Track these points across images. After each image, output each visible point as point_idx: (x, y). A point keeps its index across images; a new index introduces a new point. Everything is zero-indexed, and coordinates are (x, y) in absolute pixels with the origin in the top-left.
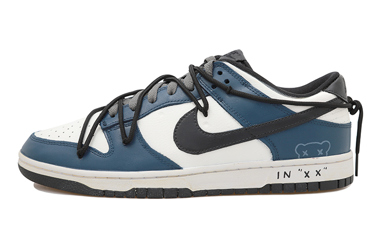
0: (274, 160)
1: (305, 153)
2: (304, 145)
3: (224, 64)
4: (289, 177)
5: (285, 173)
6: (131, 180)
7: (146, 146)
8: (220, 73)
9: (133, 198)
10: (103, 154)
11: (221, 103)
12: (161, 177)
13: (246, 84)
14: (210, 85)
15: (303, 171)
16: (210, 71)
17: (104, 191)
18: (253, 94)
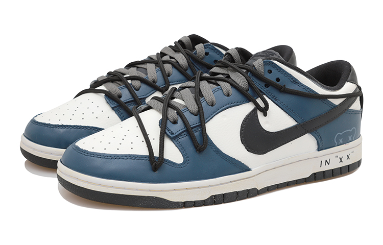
0: (319, 151)
1: (341, 141)
2: (341, 134)
3: (273, 63)
4: (329, 164)
5: (326, 161)
6: (210, 188)
7: (218, 151)
8: (270, 72)
9: (212, 205)
10: (179, 164)
11: (276, 102)
12: (234, 181)
13: (295, 81)
14: (263, 84)
15: (339, 158)
16: (262, 70)
17: (185, 203)
18: (303, 91)
